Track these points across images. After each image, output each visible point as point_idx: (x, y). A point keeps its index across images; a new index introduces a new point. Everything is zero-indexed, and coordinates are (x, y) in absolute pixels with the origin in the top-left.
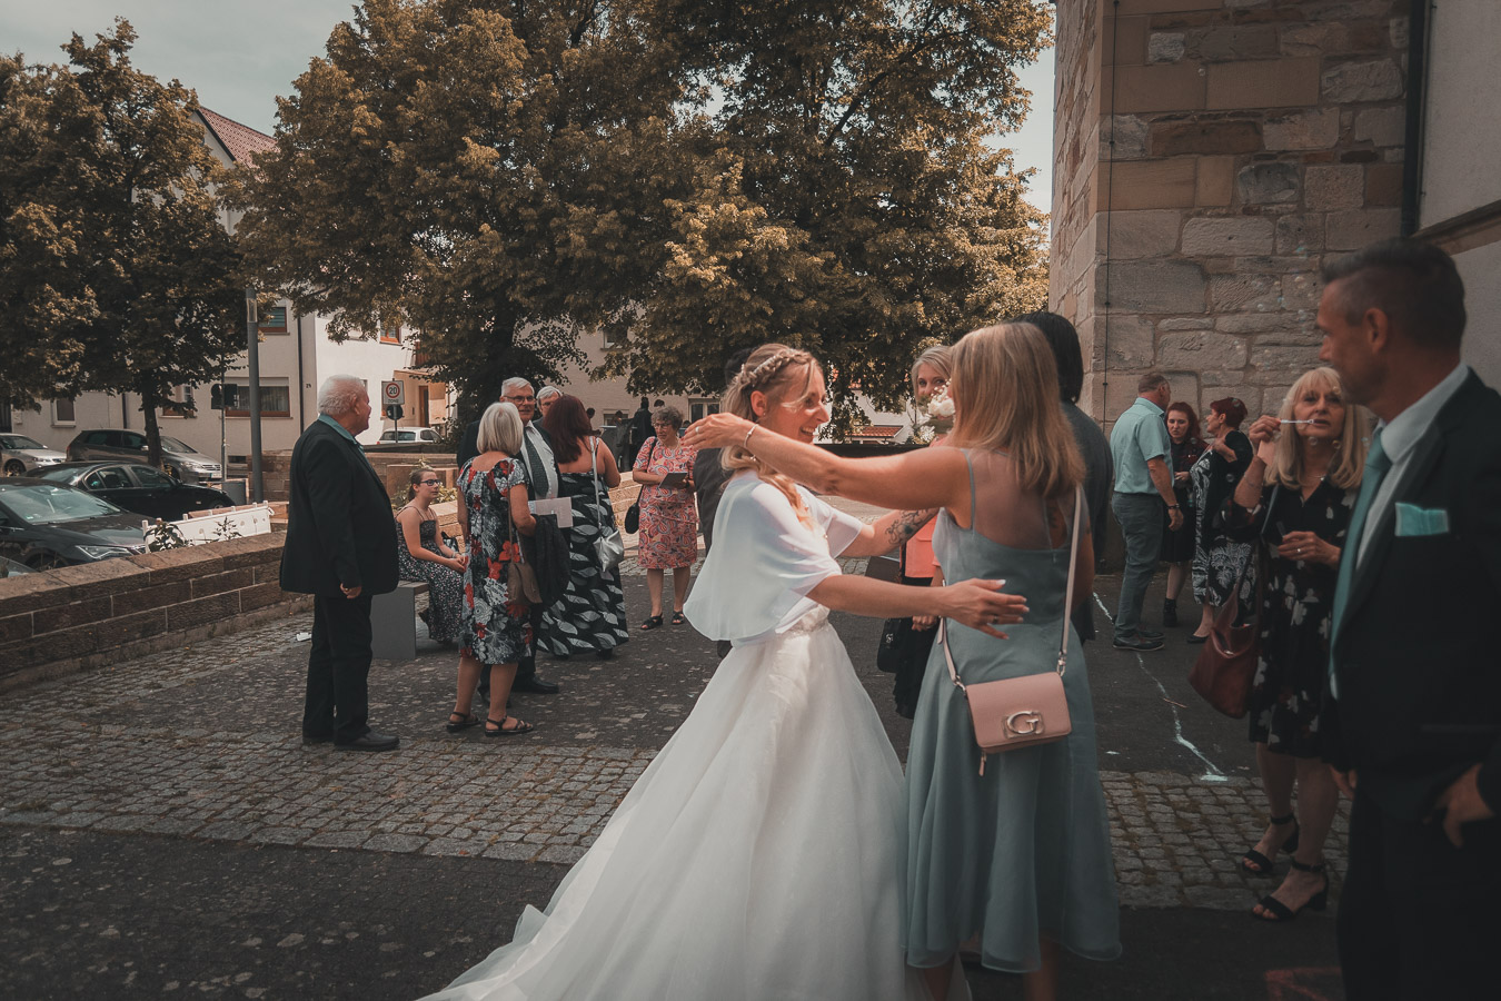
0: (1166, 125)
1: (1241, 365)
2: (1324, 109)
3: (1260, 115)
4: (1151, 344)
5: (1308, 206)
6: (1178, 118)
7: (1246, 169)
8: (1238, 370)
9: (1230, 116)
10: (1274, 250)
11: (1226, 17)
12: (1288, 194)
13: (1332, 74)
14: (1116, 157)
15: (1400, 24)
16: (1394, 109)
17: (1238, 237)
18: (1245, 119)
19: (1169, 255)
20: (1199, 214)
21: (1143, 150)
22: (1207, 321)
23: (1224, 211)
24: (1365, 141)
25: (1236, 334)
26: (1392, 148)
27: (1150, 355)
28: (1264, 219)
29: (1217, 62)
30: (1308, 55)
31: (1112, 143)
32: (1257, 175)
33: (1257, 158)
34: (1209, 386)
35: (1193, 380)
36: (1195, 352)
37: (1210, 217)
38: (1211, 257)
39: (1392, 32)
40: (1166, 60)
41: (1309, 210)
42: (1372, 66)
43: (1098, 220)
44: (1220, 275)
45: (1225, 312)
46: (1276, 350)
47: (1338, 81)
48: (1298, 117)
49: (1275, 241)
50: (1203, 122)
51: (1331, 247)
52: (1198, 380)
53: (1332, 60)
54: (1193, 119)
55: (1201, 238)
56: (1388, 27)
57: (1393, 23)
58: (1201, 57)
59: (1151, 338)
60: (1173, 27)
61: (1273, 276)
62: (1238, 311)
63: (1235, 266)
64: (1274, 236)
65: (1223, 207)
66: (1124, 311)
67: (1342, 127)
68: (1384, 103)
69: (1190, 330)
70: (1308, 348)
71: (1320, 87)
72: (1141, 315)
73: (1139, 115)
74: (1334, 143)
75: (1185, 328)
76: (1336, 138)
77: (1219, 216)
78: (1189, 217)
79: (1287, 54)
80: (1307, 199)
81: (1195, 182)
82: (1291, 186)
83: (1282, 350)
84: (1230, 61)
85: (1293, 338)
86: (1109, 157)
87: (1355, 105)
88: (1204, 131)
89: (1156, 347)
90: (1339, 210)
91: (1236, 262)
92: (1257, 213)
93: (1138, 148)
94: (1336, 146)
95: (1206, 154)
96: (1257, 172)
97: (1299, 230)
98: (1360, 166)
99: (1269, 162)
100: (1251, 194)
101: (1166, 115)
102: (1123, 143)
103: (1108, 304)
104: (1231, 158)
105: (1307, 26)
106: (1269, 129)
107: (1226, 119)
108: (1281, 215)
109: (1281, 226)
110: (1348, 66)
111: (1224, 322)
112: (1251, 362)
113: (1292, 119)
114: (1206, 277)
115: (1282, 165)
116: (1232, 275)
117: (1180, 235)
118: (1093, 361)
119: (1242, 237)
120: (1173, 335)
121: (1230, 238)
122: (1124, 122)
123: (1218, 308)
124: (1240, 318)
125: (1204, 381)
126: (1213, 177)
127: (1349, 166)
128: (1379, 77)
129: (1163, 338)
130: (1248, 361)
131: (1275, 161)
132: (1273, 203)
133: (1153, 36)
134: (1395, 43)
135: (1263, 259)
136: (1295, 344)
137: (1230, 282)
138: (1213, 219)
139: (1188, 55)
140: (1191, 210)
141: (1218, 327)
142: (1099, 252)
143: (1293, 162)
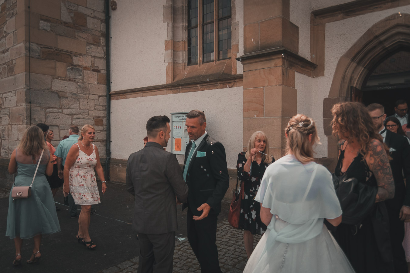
0: (46, 50)
1: (70, 124)
2: (87, 56)
3: (72, 54)
4: (44, 116)
5: (85, 81)
6: (49, 48)
7: (69, 68)
8: (69, 125)
9: (64, 51)
10: (77, 92)
11: (62, 23)
12: (80, 77)
13: (89, 47)
14: (31, 56)
15: (103, 39)
16: (103, 60)
17: (68, 87)
18: (68, 54)
19: (49, 89)
20: (57, 78)
21: (39, 55)
22: (60, 110)
23: (64, 79)
24: (97, 67)
25: (68, 115)
26: (103, 70)
27: (44, 120)
28: (74, 83)
29: (60, 35)
30: (83, 40)
31: (29, 51)
32: (72, 70)
33: (72, 65)
34: (62, 130)
35: (57, 128)
36: (58, 120)
37: (60, 80)
38: (61, 91)
39: (101, 41)
40: (45, 30)
41: (85, 82)
42: (97, 48)
43: (26, 75)
44: (63, 97)
45: (65, 108)
46: (79, 120)
47: (90, 49)
48: (81, 57)
49: (77, 89)
50: (57, 52)
51: (91, 93)
52: (59, 128)
53: (89, 44)
54: (54, 50)
55: (58, 85)
56: (100, 39)
57: (101, 38)
58: (55, 32)
59: (44, 114)
60: (47, 20)
61: (77, 99)
62: (69, 108)
63: (67, 95)
64: (77, 88)
65: (64, 77)
66: (35, 105)
67: (92, 62)
68: (100, 58)
69: (56, 113)
70: (86, 120)
71: (86, 51)
72: (41, 107)
73: (38, 44)
74: (90, 65)
75: (54, 112)
76: (91, 64)
77: (62, 80)
78: (54, 79)
79: (78, 39)
80: (84, 79)
81: (55, 68)
82: (81, 75)
83: (80, 120)
84: (63, 36)
85: (83, 117)
86: (28, 55)
87: (94, 57)
88: (57, 54)
89: (46, 117)
90: (92, 83)
91: (67, 94)
92: (72, 81)
93: (37, 54)
94: (91, 66)
95: (58, 61)
96: (72, 69)
97: (83, 87)
98: (96, 73)
99: (74, 67)
100: (71, 75)
101: (46, 46)
102: (32, 51)
103: (30, 103)
104: (65, 64)
105: (82, 32)
106: (74, 58)
107: (63, 52)
108: (79, 82)
109: (79, 85)
110: (92, 46)
111: (65, 111)
112: (73, 123)
113: (80, 56)
114: (60, 97)
115: (78, 68)
116: (67, 98)
117: (52, 84)
118: (26, 121)
119: (70, 87)
120: (51, 114)
121: (66, 87)
122: (33, 45)
123: (63, 107)
124: (70, 110)
125: (60, 128)
126: (61, 68)
127: (94, 72)
128: (99, 51)
129: (48, 115)
130: (72, 123)
131: (76, 67)
132: (76, 79)
133: (41, 21)
134: (102, 44)
135: (74, 94)
136: (83, 119)
137: (66, 100)
138: (61, 81)
139: (52, 31)
140: (55, 77)
141: (63, 112)
142: (26, 85)
143: (81, 68)
